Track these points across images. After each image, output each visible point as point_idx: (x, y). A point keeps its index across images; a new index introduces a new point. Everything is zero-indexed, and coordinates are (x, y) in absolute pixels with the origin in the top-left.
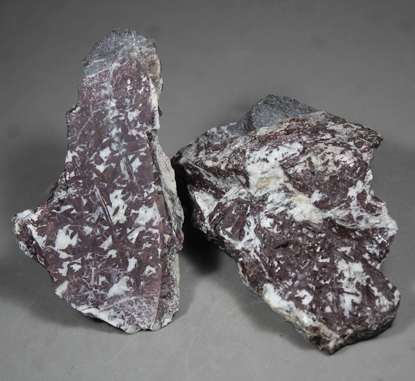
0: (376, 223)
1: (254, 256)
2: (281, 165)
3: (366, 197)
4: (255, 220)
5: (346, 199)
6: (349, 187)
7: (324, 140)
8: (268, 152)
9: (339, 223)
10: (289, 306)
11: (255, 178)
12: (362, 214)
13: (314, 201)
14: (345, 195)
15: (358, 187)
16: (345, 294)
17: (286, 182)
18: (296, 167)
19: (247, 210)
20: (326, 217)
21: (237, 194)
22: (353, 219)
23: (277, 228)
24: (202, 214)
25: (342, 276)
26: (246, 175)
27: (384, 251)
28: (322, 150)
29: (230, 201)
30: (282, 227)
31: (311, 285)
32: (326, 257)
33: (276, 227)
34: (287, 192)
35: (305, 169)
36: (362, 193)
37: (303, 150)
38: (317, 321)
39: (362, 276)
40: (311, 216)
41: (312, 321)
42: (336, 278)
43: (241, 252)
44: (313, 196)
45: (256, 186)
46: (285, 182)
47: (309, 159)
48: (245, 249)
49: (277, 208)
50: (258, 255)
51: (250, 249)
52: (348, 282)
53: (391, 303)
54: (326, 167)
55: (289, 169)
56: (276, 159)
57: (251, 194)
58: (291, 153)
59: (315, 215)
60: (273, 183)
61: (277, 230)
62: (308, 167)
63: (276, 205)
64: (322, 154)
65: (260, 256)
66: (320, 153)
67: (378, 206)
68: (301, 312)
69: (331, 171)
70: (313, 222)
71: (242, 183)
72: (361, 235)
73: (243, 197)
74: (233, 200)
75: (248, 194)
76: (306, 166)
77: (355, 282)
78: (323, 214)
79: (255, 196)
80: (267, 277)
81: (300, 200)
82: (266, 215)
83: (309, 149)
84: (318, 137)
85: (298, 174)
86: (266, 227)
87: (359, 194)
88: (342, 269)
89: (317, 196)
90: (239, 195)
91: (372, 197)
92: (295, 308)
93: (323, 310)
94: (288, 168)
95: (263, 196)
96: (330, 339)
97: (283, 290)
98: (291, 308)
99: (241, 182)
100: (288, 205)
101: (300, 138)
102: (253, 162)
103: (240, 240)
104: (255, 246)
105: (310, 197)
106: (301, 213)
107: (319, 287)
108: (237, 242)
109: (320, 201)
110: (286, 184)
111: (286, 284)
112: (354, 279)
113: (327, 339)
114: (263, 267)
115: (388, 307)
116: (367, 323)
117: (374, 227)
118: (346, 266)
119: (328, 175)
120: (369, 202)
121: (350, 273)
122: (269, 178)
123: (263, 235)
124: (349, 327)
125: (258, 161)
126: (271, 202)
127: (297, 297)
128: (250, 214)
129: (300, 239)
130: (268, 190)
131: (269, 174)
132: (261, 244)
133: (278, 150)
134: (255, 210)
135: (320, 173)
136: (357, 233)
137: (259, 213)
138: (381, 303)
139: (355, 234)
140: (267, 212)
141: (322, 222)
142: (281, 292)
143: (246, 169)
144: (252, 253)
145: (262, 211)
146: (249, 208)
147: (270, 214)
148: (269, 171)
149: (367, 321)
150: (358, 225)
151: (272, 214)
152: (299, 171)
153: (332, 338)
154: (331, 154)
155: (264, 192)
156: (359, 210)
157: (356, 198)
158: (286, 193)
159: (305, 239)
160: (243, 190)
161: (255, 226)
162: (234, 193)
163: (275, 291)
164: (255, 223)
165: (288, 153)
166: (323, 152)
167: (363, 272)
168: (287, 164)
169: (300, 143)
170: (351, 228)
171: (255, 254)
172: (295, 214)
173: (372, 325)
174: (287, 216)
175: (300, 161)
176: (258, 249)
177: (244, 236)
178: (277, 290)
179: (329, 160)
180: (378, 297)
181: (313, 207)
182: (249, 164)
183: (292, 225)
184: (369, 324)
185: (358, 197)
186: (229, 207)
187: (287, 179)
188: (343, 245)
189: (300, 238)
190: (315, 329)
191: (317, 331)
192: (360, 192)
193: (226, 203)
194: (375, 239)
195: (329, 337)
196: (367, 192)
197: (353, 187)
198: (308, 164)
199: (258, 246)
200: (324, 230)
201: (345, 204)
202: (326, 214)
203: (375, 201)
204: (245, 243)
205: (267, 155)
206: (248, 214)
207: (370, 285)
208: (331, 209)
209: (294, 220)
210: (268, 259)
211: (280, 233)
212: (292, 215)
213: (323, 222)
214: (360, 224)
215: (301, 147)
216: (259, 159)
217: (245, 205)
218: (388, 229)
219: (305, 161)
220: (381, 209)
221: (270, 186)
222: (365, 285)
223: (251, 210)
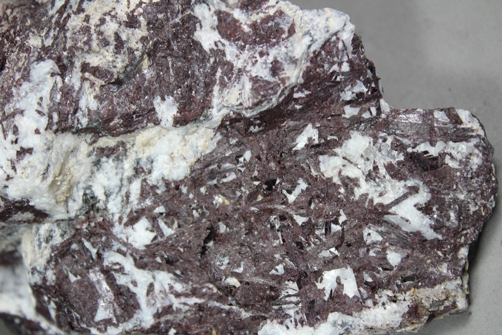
0: (309, 46)
1: (185, 304)
2: (56, 132)
3: (236, 21)
4: (119, 251)
5: (212, 60)
6: (193, 34)
7: (64, 7)
8: (11, 137)
9: (255, 113)
10: (334, 324)
11: (42, 196)
12: (271, 59)
13: (171, 120)
14: (203, 57)
15: (204, 18)
16: (393, 209)
17: (94, 142)
18: (82, 104)
19: (88, 250)
20: (220, 123)
21: (44, 244)
22: (269, 83)
23: (166, 223)
24: (24, 321)
25: (350, 183)
26: (23, 206)
27: (369, 74)
28: (86, 30)
29: (46, 269)
30: (171, 215)
31: (325, 254)
32: (294, 185)
33: (162, 225)
34: (112, 153)
35: (97, 89)
36: (220, 20)
37: (59, 67)
38: (401, 297)
39: (380, 150)
40: (192, 146)
41: (394, 305)
42: (347, 197)
43: (159, 323)
44: (159, 116)
45: (57, 202)
46: (91, 144)
47: (85, 67)
48: (160, 310)
49: (128, 196)
50: (186, 295)
51: (167, 303)
52: (372, 182)
53: (474, 141)
54: (125, 49)
55: (76, 122)
56: (37, 132)
57: (62, 220)
58: (46, 92)
59: (197, 139)
60: (76, 167)
61: (170, 225)
62: (99, 82)
63: (120, 190)
64: (94, 36)
65: (194, 293)
66: (90, 39)
67: (272, 12)
68: (365, 312)
69: (140, 46)
70: (208, 151)
71: (29, 222)
72: (307, 92)
73: (58, 240)
74: (49, 262)
75: (58, 225)
76: (93, 85)
77: (383, 171)
78: (207, 124)
79: (72, 215)
80: (245, 315)
81: (147, 144)
82: (126, 225)
83: (65, 53)
84: (51, 13)
85: (97, 112)
86: (148, 243)
87: (218, 27)
88: (336, 171)
89: (167, 109)
90: (47, 241)
91: (241, 8)
92: (348, 319)
93: (387, 268)
94: (73, 122)
95: (86, 201)
96: (450, 299)
97: (297, 313)
98: (343, 325)
99: (25, 222)
100: (138, 171)
101: (28, 50)
102: (8, 178)
103: (135, 308)
104: (167, 288)
105: (157, 122)
106: (172, 159)
107: (341, 242)
108: (135, 316)
109: (180, 111)
110: (96, 145)
111: (289, 296)
112: (376, 168)
113: (447, 303)
114: (217, 304)
115: (476, 151)
116: (475, 212)
117: (312, 55)
118: (337, 161)
119: (142, 57)
120: (249, 23)
121: (356, 165)
122: (61, 169)
123: (158, 260)
124: (456, 248)
125: (14, 168)
126: (107, 195)
127: (331, 297)
128: (101, 251)
129: (219, 199)
130: (81, 185)
131: (55, 164)
132: (171, 275)
133: (22, 112)
134: (101, 237)
135: (128, 69)
136: (296, 96)
137: (111, 234)
138: (459, 157)
139: (296, 100)
140: (121, 219)
141: (219, 137)
142: (298, 317)
143: (10, 199)
144: (176, 303)
145: (112, 225)
146: (87, 244)
147: (129, 216)
148: (50, 159)
149: (472, 209)
150: (287, 84)
151: (131, 212)
152: (94, 105)
153: (453, 294)
154: (108, 18)
155: (79, 195)
156: (257, 55)
157: (223, 41)
158: (113, 157)
159: (229, 193)
160: (44, 228)
161: (131, 260)
162: (37, 248)
163: (288, 328)
164: (124, 254)
165: (41, 99)
166: (92, 31)
167: (375, 143)
168: (63, 117)
169: (40, 59)
170: (281, 100)
171: (183, 299)
172: (166, 173)
173: (485, 206)
174: (158, 188)
175: (77, 88)
176: (179, 287)
177: (133, 295)
178: (287, 321)
179: (116, 34)
180: (442, 155)
181: (181, 130)
182: (6, 187)
183: (181, 194)
184: (479, 210)
185: (223, 35)
186: (57, 278)
187: (89, 137)
188: (292, 134)
189: (216, 198)
190: (414, 312)
191: (420, 310)
192: (216, 23)
193: (45, 279)
194: (334, 72)
195: (447, 299)
196: (223, 8)
197: (198, 28)
198: (92, 78)
199: (172, 283)
200: (238, 144)
201: (219, 70)
202: (215, 119)
203: (254, 9)
204: (148, 303)
205: (16, 142)
206: (99, 255)
207: (410, 150)
208: (210, 102)
209: (175, 182)
210: (211, 286)
211: (179, 226)
212: (163, 179)
213: (222, 134)
214: (289, 78)
215: (48, 65)
216: (12, 161)
217: (74, 246)
218: (336, 34)
219: (84, 79)
220: (281, 13)
221: (76, 175)
222: (402, 158)
223: (93, 244)
